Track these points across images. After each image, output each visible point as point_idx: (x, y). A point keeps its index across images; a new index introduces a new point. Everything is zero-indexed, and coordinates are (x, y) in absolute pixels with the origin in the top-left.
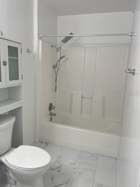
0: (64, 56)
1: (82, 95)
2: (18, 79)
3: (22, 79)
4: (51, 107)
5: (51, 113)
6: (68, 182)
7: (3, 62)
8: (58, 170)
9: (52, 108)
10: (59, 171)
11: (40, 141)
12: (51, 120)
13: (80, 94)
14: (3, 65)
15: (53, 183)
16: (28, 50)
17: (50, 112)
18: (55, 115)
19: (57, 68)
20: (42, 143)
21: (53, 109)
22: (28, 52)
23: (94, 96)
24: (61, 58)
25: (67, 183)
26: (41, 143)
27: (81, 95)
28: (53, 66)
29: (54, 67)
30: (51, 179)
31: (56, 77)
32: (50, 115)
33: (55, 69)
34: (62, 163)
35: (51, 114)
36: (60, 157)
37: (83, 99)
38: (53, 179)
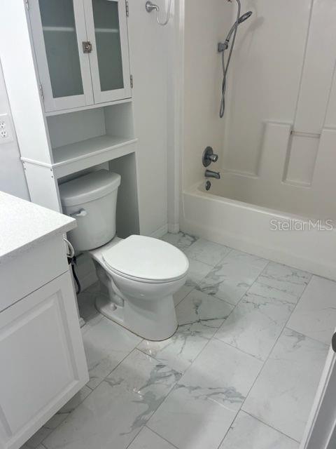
0: (249, 14)
1: (292, 127)
2: (122, 87)
3: (132, 87)
4: (208, 157)
5: (207, 171)
6: (227, 317)
7: (83, 43)
8: (211, 291)
9: (210, 159)
10: (211, 294)
11: (180, 231)
12: (208, 188)
13: (288, 124)
14: (84, 52)
15: (197, 313)
16: (148, 6)
17: (204, 169)
18: (217, 176)
19: (227, 52)
20: (184, 236)
21: (213, 161)
22: (149, 10)
23: (324, 130)
24: (240, 20)
25: (225, 318)
26: (182, 234)
27: (289, 127)
28: (219, 44)
29: (222, 48)
30: (194, 306)
31: (225, 75)
32: (206, 176)
33: (223, 55)
34: (221, 280)
35: (208, 174)
36: (220, 268)
37: (294, 138)
38: (197, 306)
